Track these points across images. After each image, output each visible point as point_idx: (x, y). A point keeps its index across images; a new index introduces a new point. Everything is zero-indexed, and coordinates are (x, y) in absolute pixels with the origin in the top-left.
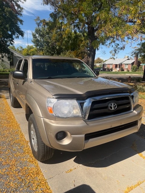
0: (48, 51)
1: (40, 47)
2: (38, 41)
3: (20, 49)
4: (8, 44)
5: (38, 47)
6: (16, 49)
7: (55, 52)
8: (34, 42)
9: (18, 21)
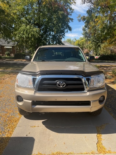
0: (93, 41)
1: (88, 38)
2: (86, 33)
3: (74, 41)
4: (61, 37)
5: (86, 38)
6: (72, 40)
7: (99, 41)
8: (83, 35)
9: (70, 20)
